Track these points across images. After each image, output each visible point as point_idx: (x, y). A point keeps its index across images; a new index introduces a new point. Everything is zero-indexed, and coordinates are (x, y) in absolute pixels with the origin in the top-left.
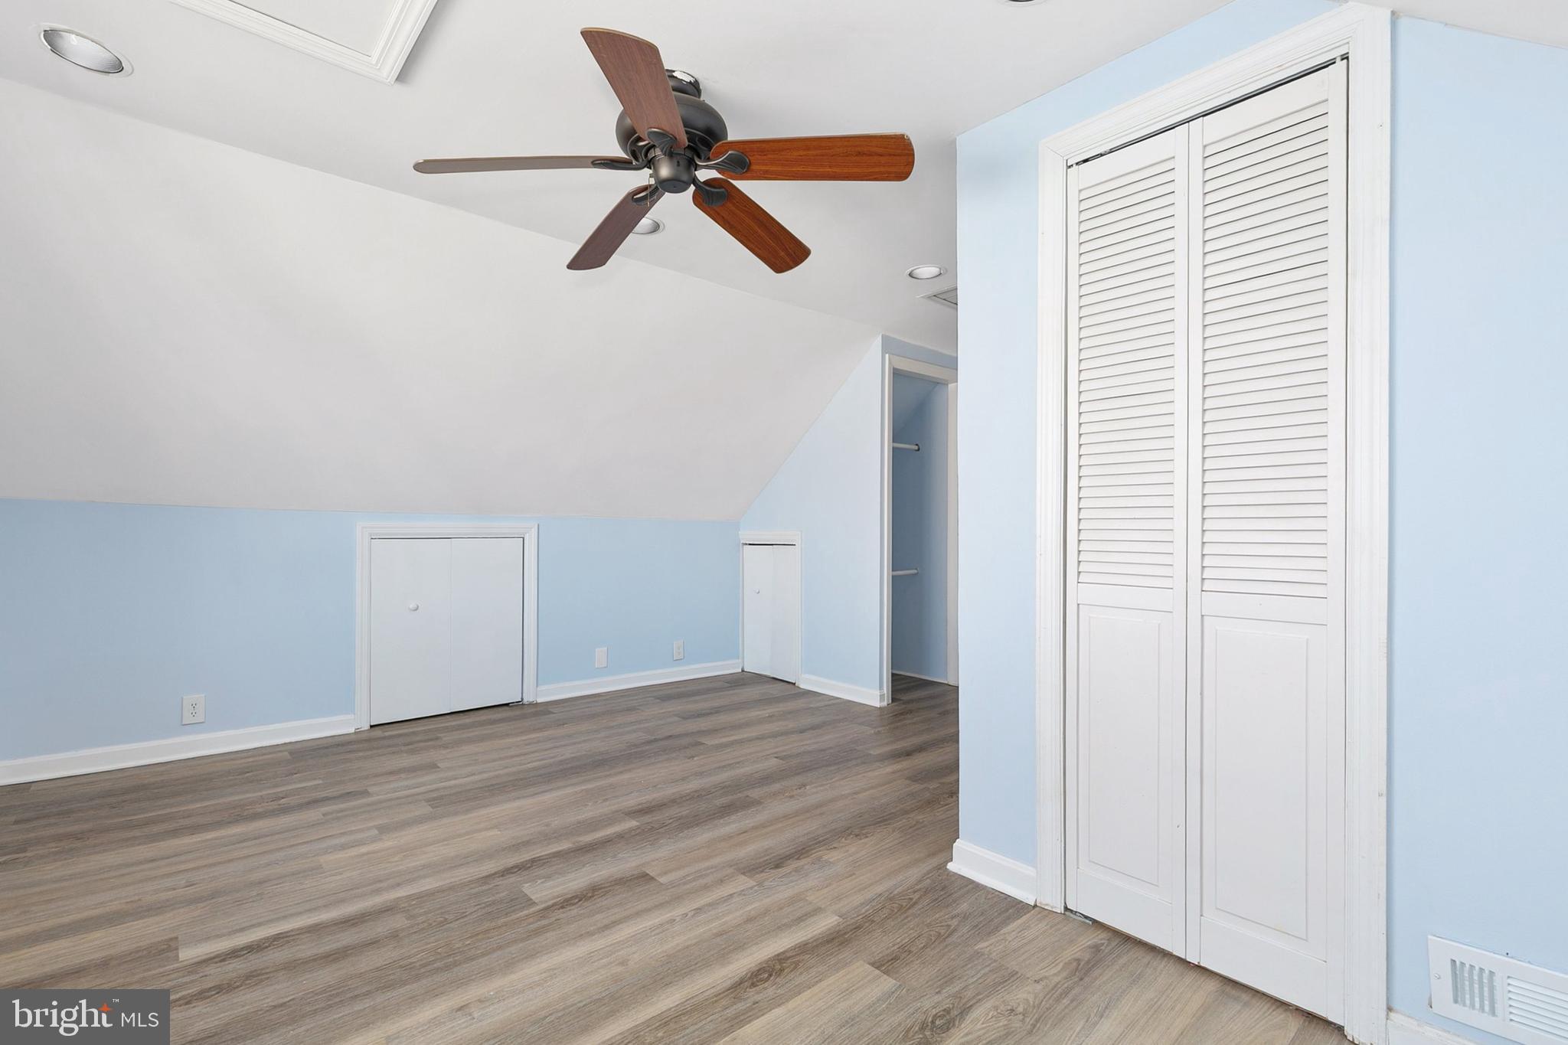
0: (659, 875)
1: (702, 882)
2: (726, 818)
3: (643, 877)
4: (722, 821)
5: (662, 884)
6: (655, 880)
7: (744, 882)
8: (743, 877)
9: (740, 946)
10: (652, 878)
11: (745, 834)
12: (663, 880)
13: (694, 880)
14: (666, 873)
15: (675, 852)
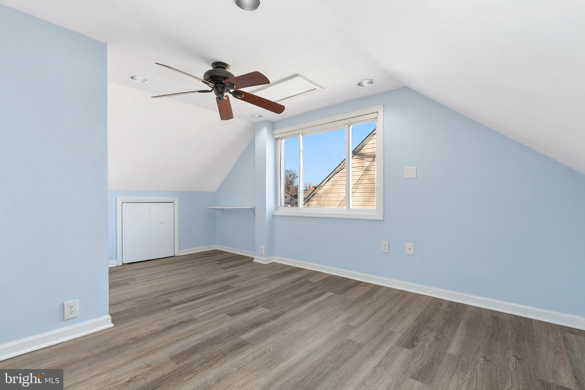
0: (227, 316)
1: (211, 315)
2: (196, 344)
3: (232, 315)
4: (199, 342)
5: (225, 313)
6: (227, 315)
7: (195, 316)
8: (196, 318)
9: (202, 302)
10: (228, 315)
11: (189, 335)
12: (224, 315)
13: (214, 315)
14: (224, 317)
15: (221, 325)
